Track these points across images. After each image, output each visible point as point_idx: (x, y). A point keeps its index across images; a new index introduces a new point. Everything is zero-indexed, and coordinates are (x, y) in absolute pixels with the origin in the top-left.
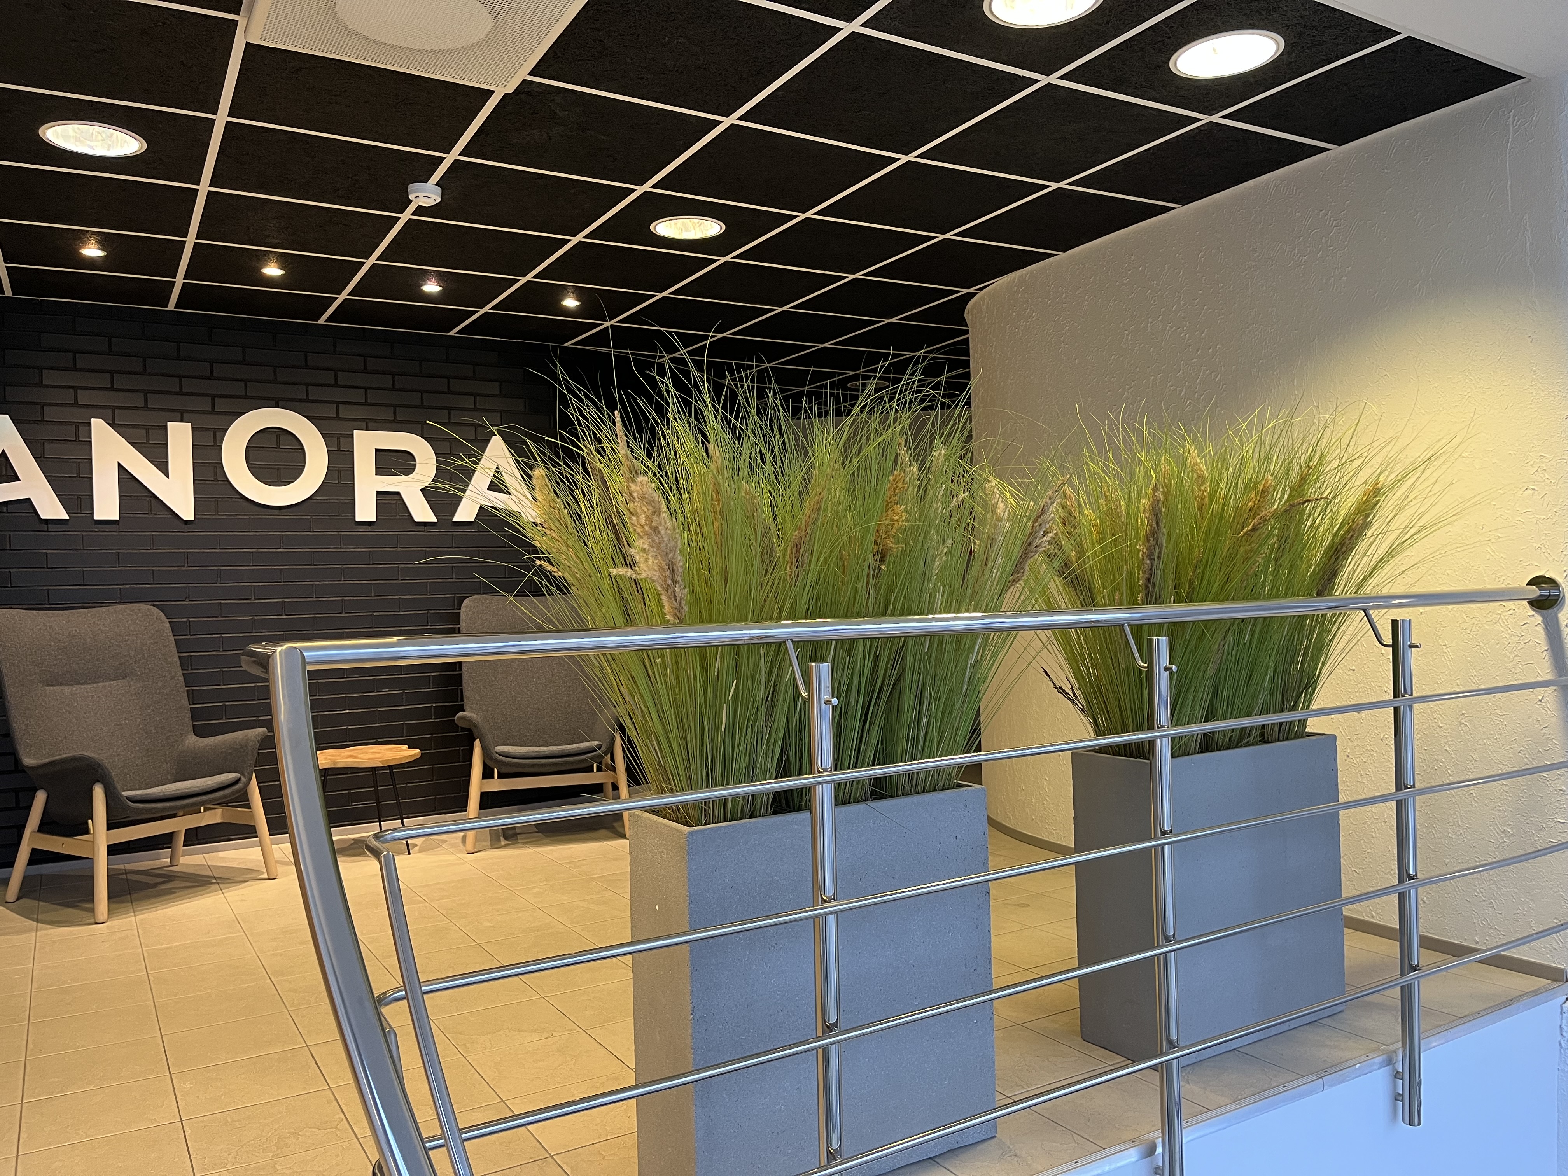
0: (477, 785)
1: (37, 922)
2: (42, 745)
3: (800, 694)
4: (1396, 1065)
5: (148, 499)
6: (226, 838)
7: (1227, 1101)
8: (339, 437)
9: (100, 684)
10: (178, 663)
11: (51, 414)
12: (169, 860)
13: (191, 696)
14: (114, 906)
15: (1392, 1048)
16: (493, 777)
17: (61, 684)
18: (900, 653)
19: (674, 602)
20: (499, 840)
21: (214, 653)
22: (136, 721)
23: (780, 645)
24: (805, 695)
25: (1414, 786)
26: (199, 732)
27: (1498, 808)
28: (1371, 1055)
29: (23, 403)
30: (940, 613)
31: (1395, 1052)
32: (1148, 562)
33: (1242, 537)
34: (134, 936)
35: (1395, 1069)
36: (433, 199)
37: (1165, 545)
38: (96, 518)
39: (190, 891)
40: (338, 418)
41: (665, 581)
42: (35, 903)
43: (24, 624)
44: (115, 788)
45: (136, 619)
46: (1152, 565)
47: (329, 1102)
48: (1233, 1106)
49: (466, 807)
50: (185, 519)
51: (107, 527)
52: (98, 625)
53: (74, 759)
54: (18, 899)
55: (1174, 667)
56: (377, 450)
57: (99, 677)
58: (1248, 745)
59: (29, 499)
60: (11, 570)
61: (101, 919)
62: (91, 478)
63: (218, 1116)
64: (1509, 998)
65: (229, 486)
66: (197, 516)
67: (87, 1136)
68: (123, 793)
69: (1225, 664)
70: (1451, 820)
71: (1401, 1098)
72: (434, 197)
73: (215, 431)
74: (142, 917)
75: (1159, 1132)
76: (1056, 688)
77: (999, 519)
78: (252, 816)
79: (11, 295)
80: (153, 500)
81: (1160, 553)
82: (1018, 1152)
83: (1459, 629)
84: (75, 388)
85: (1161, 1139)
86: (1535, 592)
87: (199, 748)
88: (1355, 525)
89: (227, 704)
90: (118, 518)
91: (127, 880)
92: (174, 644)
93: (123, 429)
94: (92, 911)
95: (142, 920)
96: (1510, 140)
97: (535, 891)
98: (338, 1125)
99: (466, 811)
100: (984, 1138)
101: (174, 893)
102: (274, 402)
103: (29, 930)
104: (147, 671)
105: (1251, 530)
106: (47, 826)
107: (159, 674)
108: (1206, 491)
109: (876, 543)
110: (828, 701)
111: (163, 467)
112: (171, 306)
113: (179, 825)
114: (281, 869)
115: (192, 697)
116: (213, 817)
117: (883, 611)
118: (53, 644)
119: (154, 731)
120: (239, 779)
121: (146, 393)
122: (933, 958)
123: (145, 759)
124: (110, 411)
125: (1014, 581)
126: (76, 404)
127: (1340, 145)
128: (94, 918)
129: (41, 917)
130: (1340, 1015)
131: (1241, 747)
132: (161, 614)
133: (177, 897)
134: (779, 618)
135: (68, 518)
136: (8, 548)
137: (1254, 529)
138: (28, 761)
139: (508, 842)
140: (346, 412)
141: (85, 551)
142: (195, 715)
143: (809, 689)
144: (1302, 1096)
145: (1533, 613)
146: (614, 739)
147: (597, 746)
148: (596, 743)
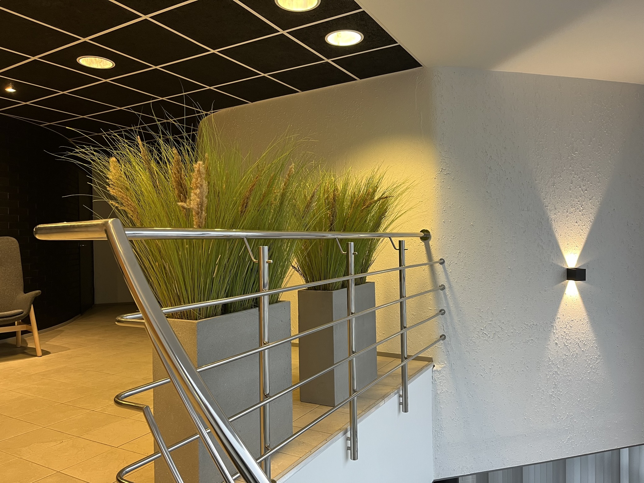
15: (399, 387)
19: (200, 219)
25: (405, 297)
28: (393, 391)
32: (332, 217)
35: (399, 394)
55: (356, 253)
64: (420, 368)
71: (401, 404)
76: (292, 266)
82: (303, 441)
86: (422, 234)
96: (417, 86)
105: (366, 207)
110: (267, 262)
127: (361, 79)
145: (421, 241)
146: (30, 308)
147: (21, 311)
148: (21, 310)
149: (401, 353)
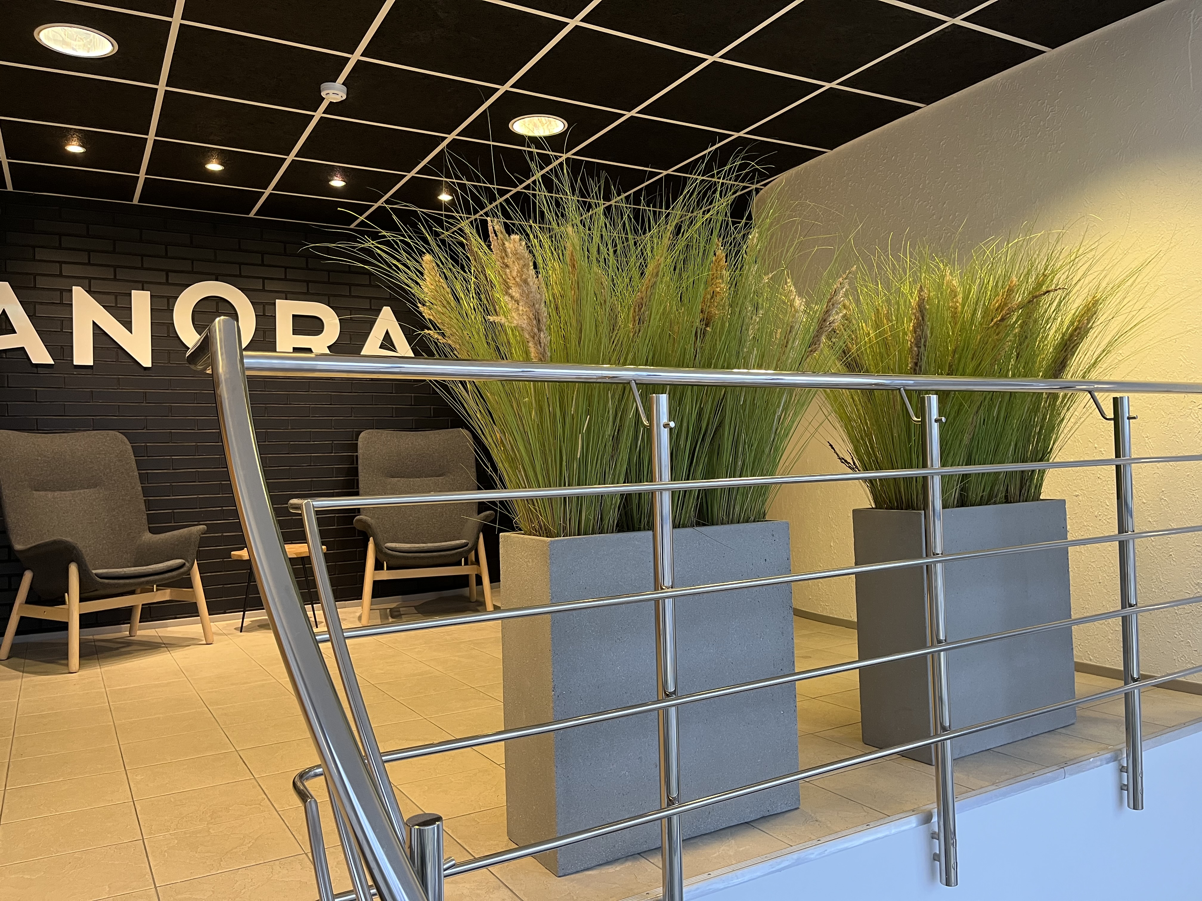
0: (370, 575)
1: (23, 672)
2: (30, 535)
3: (642, 422)
4: (1122, 761)
5: (116, 350)
6: (173, 616)
7: (987, 784)
8: (264, 305)
9: (76, 491)
10: (138, 477)
11: (41, 282)
12: (128, 633)
13: (147, 504)
14: (83, 662)
15: (1118, 747)
16: (383, 569)
17: (46, 490)
18: (721, 404)
19: (539, 348)
20: (388, 619)
21: (165, 471)
22: (104, 520)
23: (625, 385)
24: (646, 423)
26: (153, 531)
27: (1192, 565)
28: (1101, 753)
29: (19, 273)
30: (754, 368)
31: (1120, 750)
32: (916, 349)
33: (993, 327)
34: (99, 681)
35: (1120, 764)
36: (340, 96)
37: (929, 335)
38: (75, 364)
39: (143, 652)
40: (264, 290)
41: (532, 330)
42: (23, 661)
43: (17, 442)
44: (86, 566)
45: (105, 442)
46: (919, 352)
47: (254, 787)
48: (994, 787)
49: (361, 596)
50: (144, 366)
51: (83, 371)
52: (75, 446)
53: (55, 542)
54: (8, 659)
55: (943, 418)
56: (293, 315)
57: (76, 486)
58: (995, 503)
59: (23, 347)
60: (8, 403)
61: (74, 670)
62: (72, 333)
63: (163, 797)
65: (179, 341)
66: (154, 364)
67: (57, 811)
68: (93, 571)
69: (977, 435)
70: (1154, 577)
71: (1126, 788)
72: (341, 94)
73: (168, 298)
74: (106, 668)
75: (935, 805)
76: (840, 459)
77: (796, 311)
78: (194, 594)
79: (12, 190)
80: (120, 351)
81: (925, 342)
82: (818, 818)
83: (1158, 423)
84: (61, 263)
85: (936, 809)
87: (153, 541)
88: (1081, 323)
89: (175, 511)
90: (92, 364)
91: (95, 646)
92: (134, 462)
93: (96, 295)
94: (67, 665)
95: (106, 671)
96: (1191, 34)
97: (416, 650)
98: (261, 802)
99: (361, 599)
100: (789, 808)
101: (132, 653)
102: (214, 277)
103: (17, 678)
104: (113, 482)
105: (1000, 321)
106: (33, 599)
107: (122, 485)
108: (957, 302)
109: (702, 312)
110: (666, 425)
111: (128, 325)
112: (136, 201)
113: (137, 601)
114: (215, 638)
115: (149, 505)
116: (164, 595)
117: (707, 365)
118: (39, 458)
119: (118, 529)
120: (184, 564)
121: (115, 267)
122: (747, 658)
123: (110, 551)
124: (87, 281)
125: (811, 351)
126: (61, 275)
127: (1053, 48)
128: (69, 669)
129: (26, 669)
130: (1072, 726)
131: (990, 504)
132: (125, 438)
133: (134, 656)
134: (624, 364)
135: (53, 363)
136: (6, 386)
137: (1002, 320)
138: (18, 547)
139: (394, 620)
140: (270, 286)
141: (66, 390)
142: (151, 519)
143: (649, 418)
144: (1047, 781)
146: (478, 538)
147: (465, 543)
148: (464, 541)
149: (1122, 669)
